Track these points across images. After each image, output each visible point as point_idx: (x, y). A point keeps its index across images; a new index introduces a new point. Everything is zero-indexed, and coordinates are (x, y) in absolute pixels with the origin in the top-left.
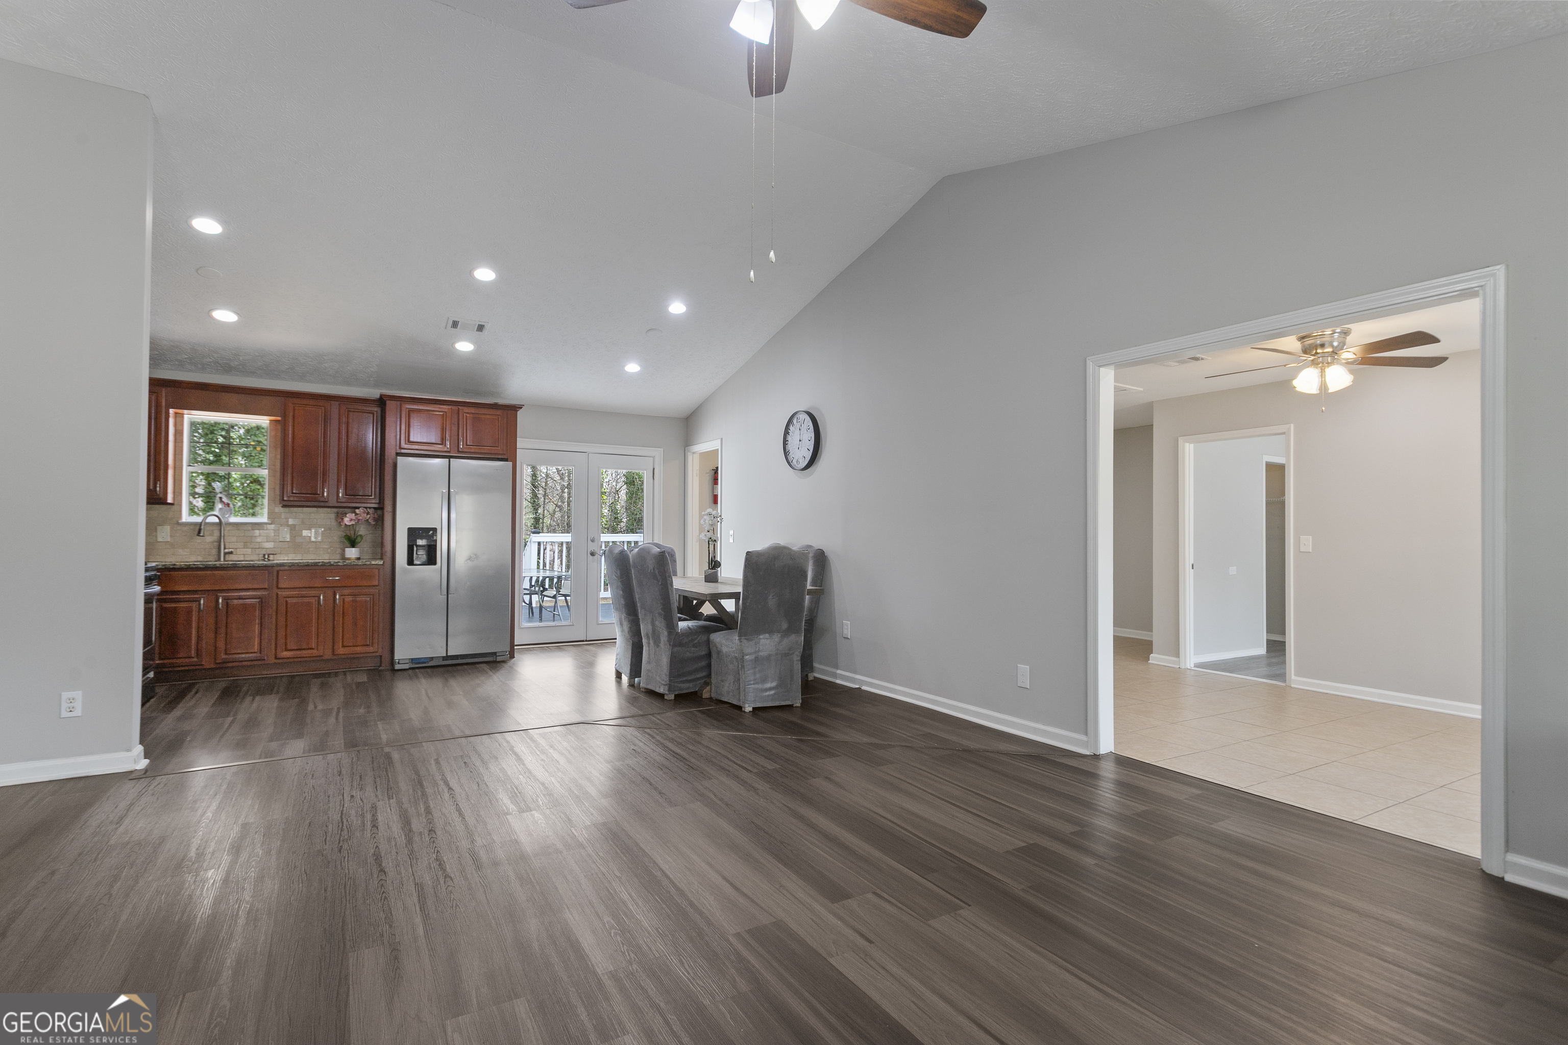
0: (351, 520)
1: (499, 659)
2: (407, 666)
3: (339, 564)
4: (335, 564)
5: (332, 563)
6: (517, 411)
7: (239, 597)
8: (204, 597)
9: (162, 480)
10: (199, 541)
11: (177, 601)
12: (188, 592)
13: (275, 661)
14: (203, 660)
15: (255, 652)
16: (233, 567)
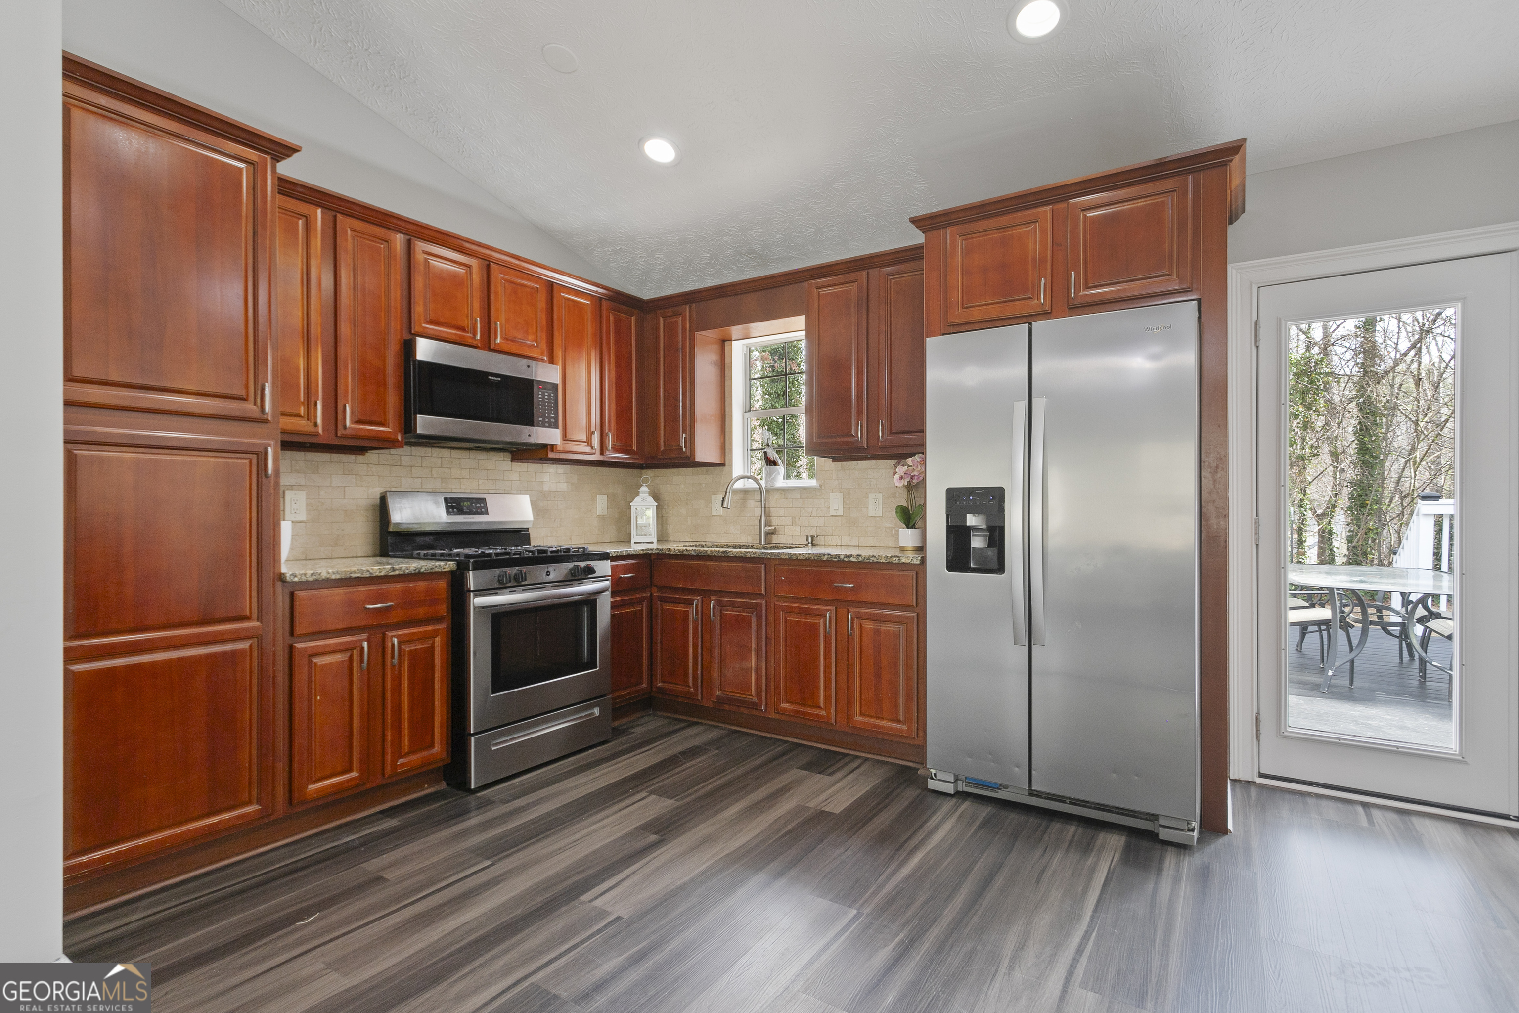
0: (901, 478)
1: (1164, 834)
2: (950, 789)
3: (852, 559)
4: (845, 559)
5: (842, 557)
6: (1225, 164)
7: (733, 605)
8: (698, 600)
9: (688, 432)
10: (748, 515)
11: (675, 601)
12: (684, 590)
13: (776, 716)
14: (699, 694)
15: (752, 696)
16: (725, 557)
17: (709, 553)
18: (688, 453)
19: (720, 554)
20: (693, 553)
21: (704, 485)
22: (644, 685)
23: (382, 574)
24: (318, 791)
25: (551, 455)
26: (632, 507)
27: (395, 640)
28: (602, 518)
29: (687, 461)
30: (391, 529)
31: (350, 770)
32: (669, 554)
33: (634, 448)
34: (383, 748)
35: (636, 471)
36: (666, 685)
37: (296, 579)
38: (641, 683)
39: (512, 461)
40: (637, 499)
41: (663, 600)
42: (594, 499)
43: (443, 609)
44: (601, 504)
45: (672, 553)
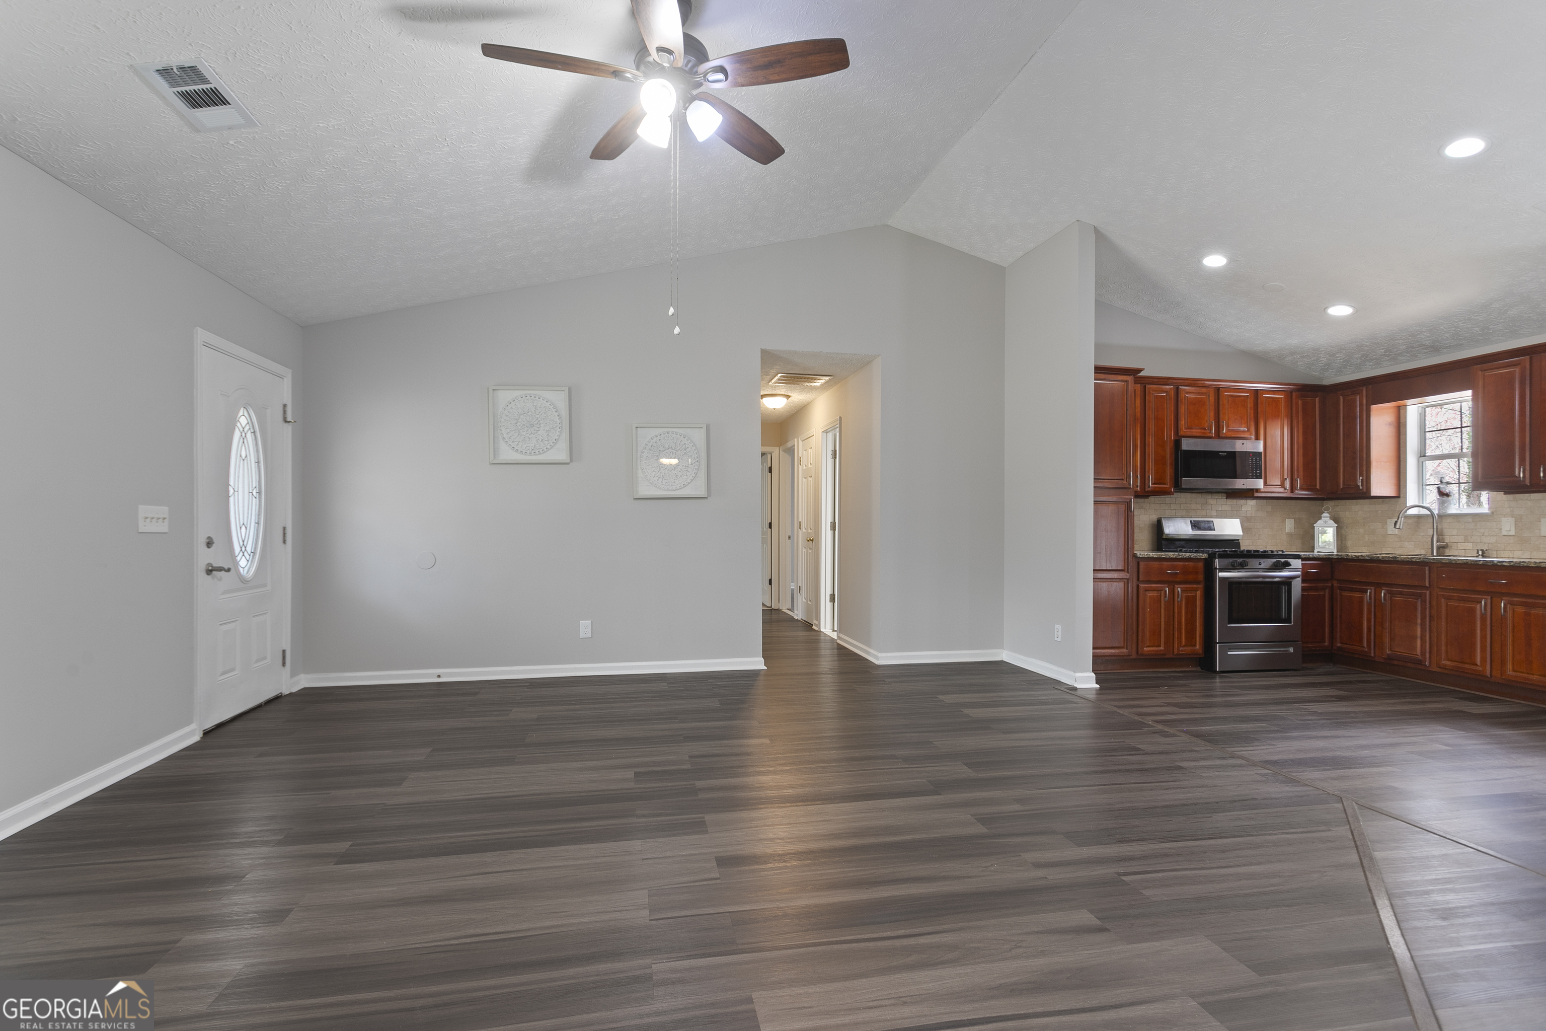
3: (1504, 564)
4: (1499, 564)
5: (1495, 562)
7: (1401, 593)
8: (1371, 589)
9: (1364, 475)
10: (1422, 534)
11: (1352, 590)
12: (1360, 583)
13: (1439, 670)
14: (1372, 651)
15: (1418, 655)
16: (1394, 561)
17: (1381, 558)
18: (1365, 490)
19: (1390, 559)
20: (1367, 558)
21: (1380, 512)
22: (1326, 644)
23: (1174, 557)
24: (1148, 651)
25: (1256, 495)
26: (1315, 527)
27: (1180, 590)
28: (1290, 535)
29: (1364, 494)
30: (1164, 537)
31: (1160, 646)
32: (1347, 559)
33: (1318, 487)
34: (1173, 640)
35: (1318, 502)
36: (1345, 646)
37: (1141, 556)
38: (1325, 642)
39: (1227, 499)
40: (1319, 522)
41: (1341, 589)
42: (1284, 522)
43: (1201, 577)
44: (1290, 525)
45: (1350, 558)
